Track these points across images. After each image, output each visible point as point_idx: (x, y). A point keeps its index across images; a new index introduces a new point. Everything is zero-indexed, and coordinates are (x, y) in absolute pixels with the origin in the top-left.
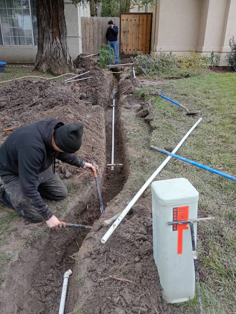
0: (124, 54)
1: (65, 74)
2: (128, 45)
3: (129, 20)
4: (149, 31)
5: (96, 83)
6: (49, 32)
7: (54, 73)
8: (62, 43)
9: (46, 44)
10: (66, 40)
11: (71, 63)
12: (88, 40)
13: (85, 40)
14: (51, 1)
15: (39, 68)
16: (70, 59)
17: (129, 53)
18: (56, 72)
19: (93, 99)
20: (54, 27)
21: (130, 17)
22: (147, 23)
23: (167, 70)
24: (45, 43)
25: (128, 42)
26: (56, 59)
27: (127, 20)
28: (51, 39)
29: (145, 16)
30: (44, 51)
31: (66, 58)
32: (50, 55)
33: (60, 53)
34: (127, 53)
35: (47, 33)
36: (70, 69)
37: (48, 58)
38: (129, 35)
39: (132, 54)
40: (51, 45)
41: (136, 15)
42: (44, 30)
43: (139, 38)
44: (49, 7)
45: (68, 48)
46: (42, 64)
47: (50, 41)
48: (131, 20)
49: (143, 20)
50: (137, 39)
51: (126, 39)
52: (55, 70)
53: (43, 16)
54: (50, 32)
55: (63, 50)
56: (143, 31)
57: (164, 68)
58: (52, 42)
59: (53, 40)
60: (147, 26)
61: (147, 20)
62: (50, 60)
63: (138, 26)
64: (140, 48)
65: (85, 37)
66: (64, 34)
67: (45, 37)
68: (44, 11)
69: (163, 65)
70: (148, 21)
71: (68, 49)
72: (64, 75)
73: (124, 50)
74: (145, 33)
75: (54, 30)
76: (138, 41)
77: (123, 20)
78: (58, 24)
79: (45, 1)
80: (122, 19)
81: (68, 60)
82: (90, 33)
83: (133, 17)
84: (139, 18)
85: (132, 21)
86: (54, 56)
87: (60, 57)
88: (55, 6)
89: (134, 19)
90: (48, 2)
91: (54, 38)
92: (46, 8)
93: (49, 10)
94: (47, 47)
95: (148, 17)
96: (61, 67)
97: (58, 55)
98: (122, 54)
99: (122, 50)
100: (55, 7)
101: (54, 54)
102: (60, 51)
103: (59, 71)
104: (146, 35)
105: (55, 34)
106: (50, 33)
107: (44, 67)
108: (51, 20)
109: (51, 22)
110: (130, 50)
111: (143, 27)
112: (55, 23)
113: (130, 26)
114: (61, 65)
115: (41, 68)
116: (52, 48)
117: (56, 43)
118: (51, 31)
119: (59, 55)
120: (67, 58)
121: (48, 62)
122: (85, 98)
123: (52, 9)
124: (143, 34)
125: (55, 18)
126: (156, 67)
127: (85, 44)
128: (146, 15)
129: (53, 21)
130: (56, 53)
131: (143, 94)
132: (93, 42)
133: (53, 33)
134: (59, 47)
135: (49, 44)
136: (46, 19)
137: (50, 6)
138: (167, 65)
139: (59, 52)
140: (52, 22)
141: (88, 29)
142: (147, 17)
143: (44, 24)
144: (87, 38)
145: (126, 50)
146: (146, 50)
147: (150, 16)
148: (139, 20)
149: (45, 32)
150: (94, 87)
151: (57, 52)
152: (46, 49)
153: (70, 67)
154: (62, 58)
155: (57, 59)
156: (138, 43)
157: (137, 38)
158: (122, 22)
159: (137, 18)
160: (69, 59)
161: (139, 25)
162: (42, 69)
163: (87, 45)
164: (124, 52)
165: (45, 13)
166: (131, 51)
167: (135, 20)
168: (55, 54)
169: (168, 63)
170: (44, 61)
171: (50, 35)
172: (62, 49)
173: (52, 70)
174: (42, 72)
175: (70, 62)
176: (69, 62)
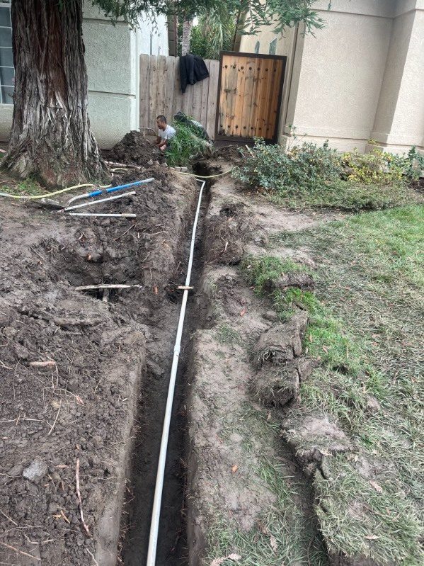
0: (225, 135)
1: (74, 185)
2: (232, 118)
3: (238, 67)
4: (276, 92)
5: (146, 221)
6: (37, 79)
7: (46, 182)
8: (71, 108)
9: (29, 109)
10: (83, 103)
11: (95, 158)
12: (153, 102)
13: (147, 101)
14: (44, 4)
15: (11, 167)
16: (92, 149)
17: (234, 133)
18: (50, 180)
19: (134, 263)
20: (50, 68)
21: (241, 62)
22: (273, 76)
23: (319, 185)
24: (26, 106)
25: (233, 110)
26: (53, 148)
27: (234, 68)
28: (42, 97)
29: (271, 62)
30: (25, 127)
31: (82, 146)
32: (39, 137)
33: (63, 134)
34: (231, 134)
35: (32, 82)
36: (93, 172)
37: (33, 143)
38: (237, 98)
39: (241, 136)
40: (43, 112)
41: (253, 59)
42: (26, 74)
43: (255, 104)
44: (39, 18)
45: (89, 121)
46: (19, 156)
47: (40, 103)
48: (242, 68)
49: (267, 70)
50: (251, 106)
51: (229, 105)
52: (50, 174)
53: (25, 39)
54: (39, 81)
55: (72, 125)
56: (264, 92)
57: (312, 179)
58: (43, 105)
59: (47, 102)
60: (273, 82)
61: (275, 71)
62: (39, 148)
63: (256, 80)
64: (257, 124)
65: (147, 95)
66: (79, 87)
67: (27, 92)
68: (28, 29)
69: (310, 173)
70: (277, 73)
71: (89, 125)
72: (69, 189)
73: (225, 127)
74: (268, 97)
75: (51, 75)
76: (254, 111)
77: (226, 67)
78: (62, 63)
79: (30, 3)
80: (224, 65)
81: (86, 152)
82: (157, 88)
83: (248, 63)
84: (259, 64)
85: (244, 70)
86: (47, 141)
87: (63, 144)
88: (55, 16)
89: (249, 66)
90: (37, 6)
91: (50, 95)
92: (31, 19)
93: (40, 26)
94: (32, 115)
95: (278, 66)
96: (65, 168)
97: (59, 138)
98: (220, 134)
99: (221, 126)
100: (56, 19)
101: (48, 134)
102: (64, 130)
103: (59, 177)
104: (270, 100)
105: (53, 86)
106: (39, 83)
107: (23, 164)
108: (43, 51)
109: (44, 54)
110: (237, 127)
111: (265, 83)
112: (54, 58)
113: (239, 79)
114: (65, 163)
115: (15, 168)
116: (43, 121)
117: (55, 109)
118: (43, 77)
119: (63, 138)
120: (85, 145)
121: (34, 154)
122: (111, 260)
123: (46, 23)
124: (264, 98)
125: (53, 45)
126: (294, 176)
127: (147, 108)
128: (273, 60)
129: (50, 54)
130: (55, 132)
131: (270, 282)
132: (164, 107)
133: (46, 82)
134: (62, 118)
135: (36, 110)
136: (31, 47)
137: (40, 16)
138: (318, 172)
139: (61, 130)
140: (47, 55)
141: (154, 79)
142: (275, 63)
143: (27, 59)
144: (152, 97)
145: (229, 127)
146: (268, 129)
147: (280, 62)
148: (259, 69)
149: (28, 81)
150: (140, 231)
151: (56, 130)
152: (29, 122)
153: (93, 166)
154: (69, 147)
155: (56, 147)
156: (254, 115)
157: (253, 106)
158: (224, 70)
159: (254, 64)
160: (90, 149)
161: (258, 79)
162: (18, 169)
163: (151, 112)
164: (224, 131)
165: (28, 32)
166: (239, 128)
167: (250, 69)
168: (52, 135)
169: (321, 168)
170: (24, 151)
171: (40, 87)
172: (69, 124)
173: (43, 174)
174: (18, 177)
175: (92, 155)
176: (89, 155)
